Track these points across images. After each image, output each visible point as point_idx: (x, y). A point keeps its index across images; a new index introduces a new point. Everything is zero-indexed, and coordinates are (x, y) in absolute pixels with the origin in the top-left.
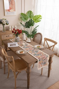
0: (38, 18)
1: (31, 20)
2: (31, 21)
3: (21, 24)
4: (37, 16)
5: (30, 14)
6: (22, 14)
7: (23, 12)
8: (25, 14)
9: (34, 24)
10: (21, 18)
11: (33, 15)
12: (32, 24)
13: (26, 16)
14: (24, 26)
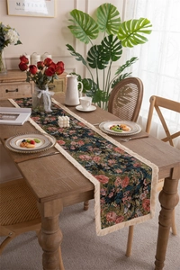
0: (138, 30)
1: (111, 37)
2: (109, 43)
3: (70, 48)
4: (135, 22)
5: (109, 17)
6: (75, 13)
7: (80, 8)
8: (87, 16)
9: (120, 53)
10: (70, 27)
11: (119, 20)
12: (114, 53)
13: (92, 22)
14: (81, 58)
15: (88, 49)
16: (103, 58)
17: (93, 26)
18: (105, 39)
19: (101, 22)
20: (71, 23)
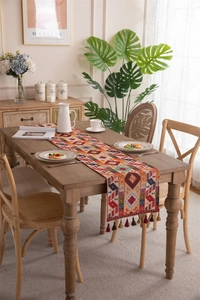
1: (130, 64)
2: (128, 71)
3: (87, 76)
4: (155, 48)
5: (128, 43)
6: (92, 40)
7: (97, 35)
8: (105, 43)
9: (141, 80)
10: (86, 55)
11: (139, 46)
12: (134, 80)
13: (110, 48)
14: (98, 86)
15: (106, 76)
16: (122, 86)
17: (110, 53)
18: (124, 66)
19: (119, 49)
20: (88, 51)
